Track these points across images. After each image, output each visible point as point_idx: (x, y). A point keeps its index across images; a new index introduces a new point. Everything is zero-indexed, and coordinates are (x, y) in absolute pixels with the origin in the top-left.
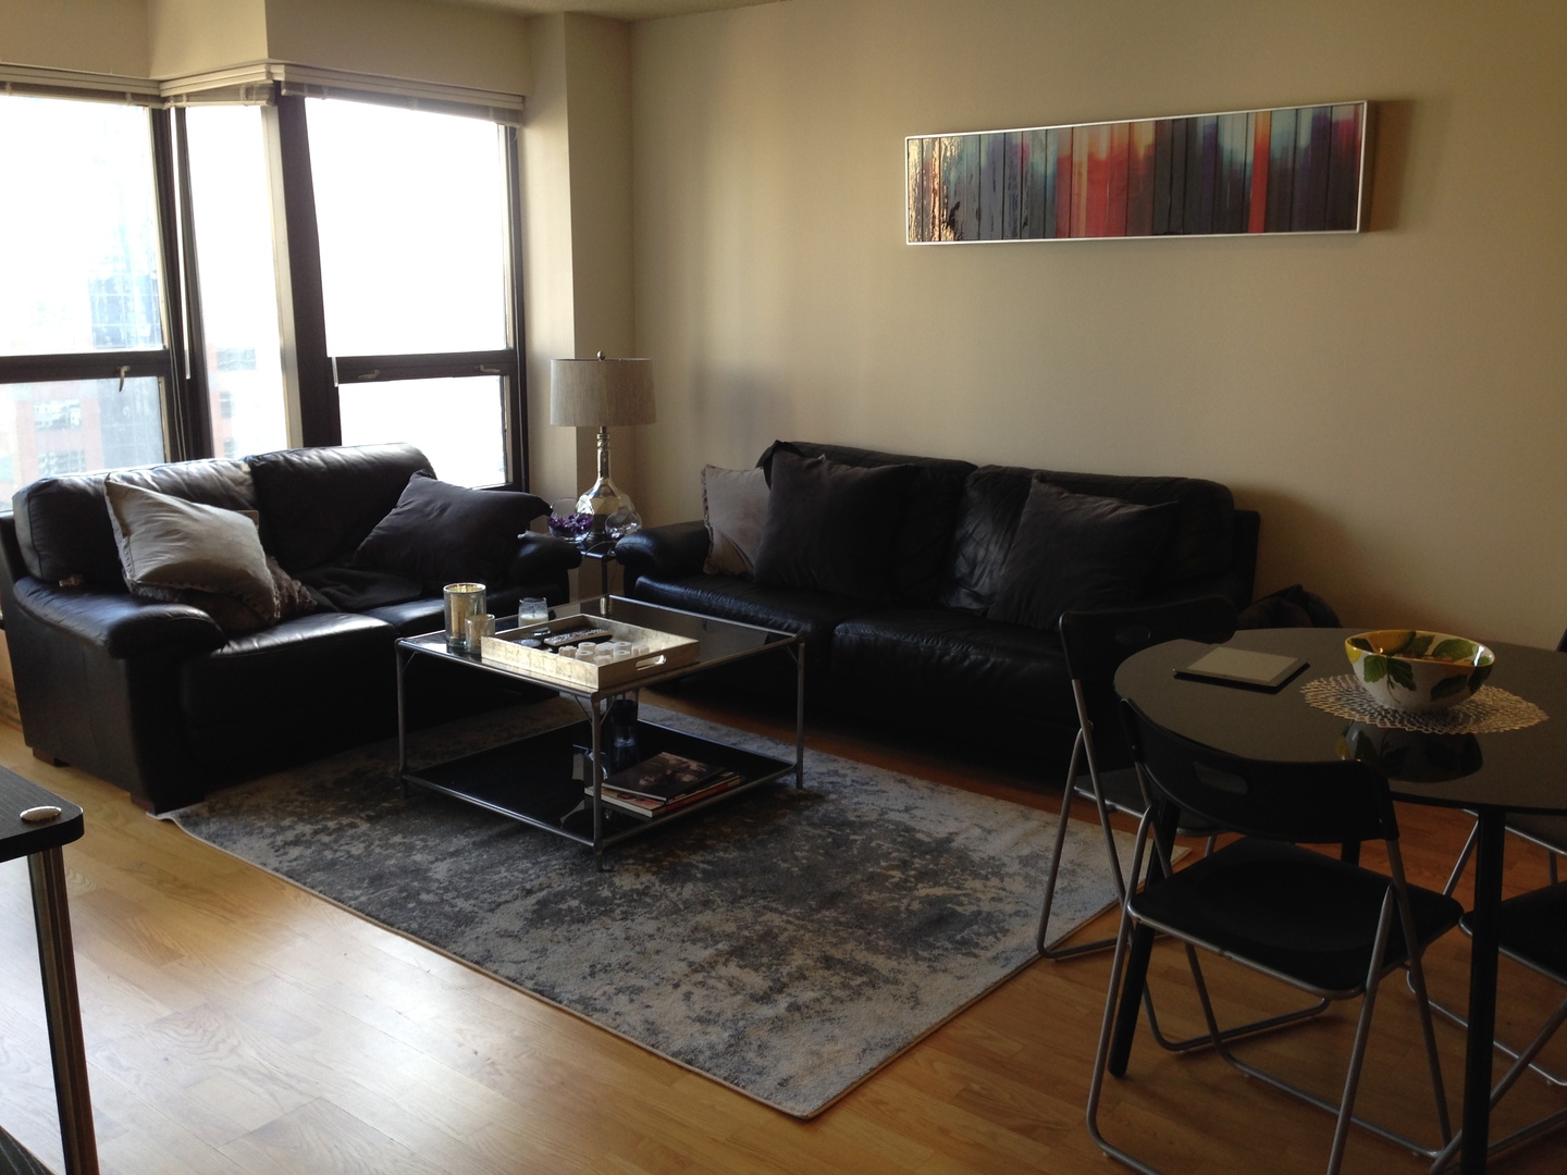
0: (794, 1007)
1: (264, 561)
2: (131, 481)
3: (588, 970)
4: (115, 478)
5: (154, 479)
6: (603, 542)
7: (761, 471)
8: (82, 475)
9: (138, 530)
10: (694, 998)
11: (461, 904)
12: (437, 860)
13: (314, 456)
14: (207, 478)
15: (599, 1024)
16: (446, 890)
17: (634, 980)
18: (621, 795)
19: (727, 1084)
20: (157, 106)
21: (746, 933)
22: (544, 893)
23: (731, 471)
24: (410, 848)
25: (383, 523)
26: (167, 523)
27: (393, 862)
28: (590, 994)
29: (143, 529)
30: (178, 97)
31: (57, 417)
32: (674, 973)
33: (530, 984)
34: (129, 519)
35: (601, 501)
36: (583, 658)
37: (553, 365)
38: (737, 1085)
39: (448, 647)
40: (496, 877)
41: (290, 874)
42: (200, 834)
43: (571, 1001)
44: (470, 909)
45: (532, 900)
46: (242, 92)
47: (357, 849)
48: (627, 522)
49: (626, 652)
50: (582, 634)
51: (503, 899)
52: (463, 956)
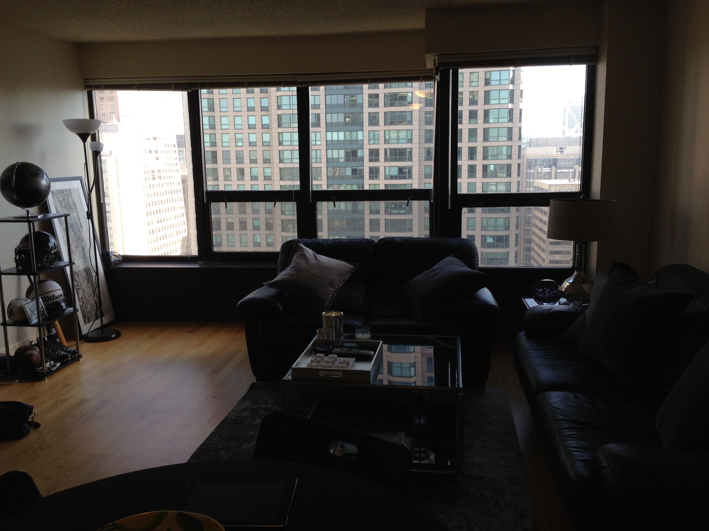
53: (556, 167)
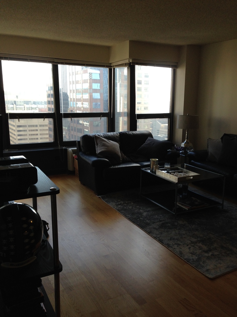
0: (212, 255)
1: (120, 151)
2: (99, 136)
3: (170, 239)
4: (96, 135)
5: (103, 135)
6: (185, 153)
7: (221, 140)
8: (91, 134)
9: (99, 144)
10: (191, 249)
11: (147, 221)
12: (144, 212)
13: (131, 132)
14: (112, 136)
15: (170, 250)
16: (145, 218)
17: (179, 243)
18: (182, 205)
19: (195, 268)
20: (110, 68)
21: (205, 238)
22: (164, 222)
23: (214, 139)
24: (140, 209)
25: (142, 146)
26: (104, 143)
27: (136, 211)
28: (169, 243)
29: (100, 144)
30: (114, 66)
31: (97, 124)
32: (187, 243)
33: (158, 239)
34: (98, 142)
35: (186, 144)
36: (175, 176)
37: (178, 116)
38: (197, 268)
39: (150, 171)
40: (155, 217)
41: (118, 210)
42: (104, 200)
43: (165, 244)
44: (149, 222)
45: (161, 223)
46: (124, 65)
47: (130, 207)
48: (191, 149)
49: (184, 175)
50: (176, 171)
51: (156, 221)
52: (146, 231)
53: (16, 104)
